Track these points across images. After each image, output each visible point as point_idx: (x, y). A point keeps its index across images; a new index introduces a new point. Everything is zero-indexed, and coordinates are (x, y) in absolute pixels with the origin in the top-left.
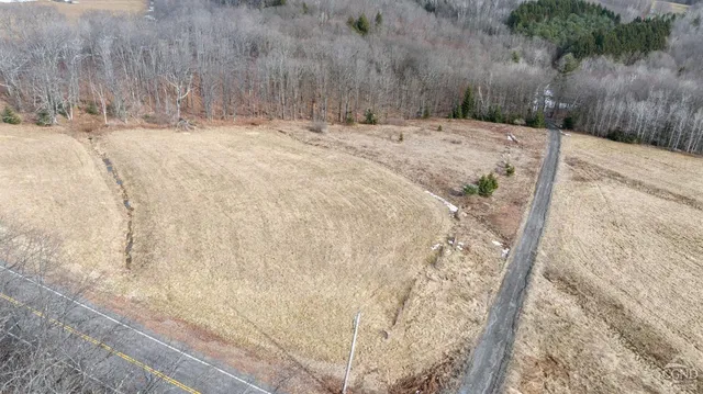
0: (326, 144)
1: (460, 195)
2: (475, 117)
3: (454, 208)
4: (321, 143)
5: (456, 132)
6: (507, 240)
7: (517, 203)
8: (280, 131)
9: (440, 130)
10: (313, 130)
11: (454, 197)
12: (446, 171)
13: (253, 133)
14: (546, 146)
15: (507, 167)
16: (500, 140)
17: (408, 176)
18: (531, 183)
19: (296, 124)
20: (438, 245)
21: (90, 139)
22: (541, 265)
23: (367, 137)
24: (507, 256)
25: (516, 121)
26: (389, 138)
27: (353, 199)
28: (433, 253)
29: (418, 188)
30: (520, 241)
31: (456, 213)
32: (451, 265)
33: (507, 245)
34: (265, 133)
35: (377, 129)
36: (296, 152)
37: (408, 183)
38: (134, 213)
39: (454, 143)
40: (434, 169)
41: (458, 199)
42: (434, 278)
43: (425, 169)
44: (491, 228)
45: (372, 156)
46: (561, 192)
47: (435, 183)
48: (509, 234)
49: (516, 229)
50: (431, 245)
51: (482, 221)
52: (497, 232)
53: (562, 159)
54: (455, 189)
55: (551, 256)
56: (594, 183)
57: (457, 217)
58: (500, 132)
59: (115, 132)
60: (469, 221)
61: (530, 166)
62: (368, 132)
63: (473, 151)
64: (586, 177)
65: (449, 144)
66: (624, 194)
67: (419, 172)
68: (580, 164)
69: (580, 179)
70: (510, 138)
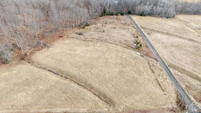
0: (90, 40)
1: (136, 49)
3: (139, 54)
5: (110, 23)
6: (156, 59)
7: (147, 47)
8: (72, 38)
9: (106, 23)
10: (80, 34)
11: (136, 50)
12: (125, 41)
13: (67, 42)
14: (132, 23)
15: (134, 35)
16: (122, 23)
17: (121, 46)
18: (143, 39)
19: (72, 33)
20: (148, 67)
21: (29, 63)
22: (166, 64)
23: (94, 32)
24: (160, 64)
25: (118, 14)
26: (100, 31)
27: (121, 59)
28: (150, 70)
29: (126, 49)
30: (158, 59)
31: (141, 55)
32: (156, 71)
33: (157, 61)
34: (70, 40)
35: (92, 28)
36: (88, 46)
37: (123, 48)
38: (86, 87)
39: (115, 28)
40: (123, 41)
41: (137, 50)
42: (157, 76)
43: (121, 42)
44: (150, 57)
45: (106, 41)
46: (150, 40)
47: (128, 47)
48: (155, 58)
49: (154, 55)
50: (147, 67)
51: (147, 55)
52: (152, 58)
53: (140, 27)
54: (134, 47)
55: (166, 61)
56: (152, 34)
57: (142, 56)
58: (118, 20)
59: (33, 57)
60: (145, 57)
61: (137, 32)
62: (92, 30)
63: (122, 30)
64: (149, 32)
65: (114, 29)
66: (159, 36)
67: (121, 43)
68: (144, 28)
69: (149, 34)
70: (123, 22)
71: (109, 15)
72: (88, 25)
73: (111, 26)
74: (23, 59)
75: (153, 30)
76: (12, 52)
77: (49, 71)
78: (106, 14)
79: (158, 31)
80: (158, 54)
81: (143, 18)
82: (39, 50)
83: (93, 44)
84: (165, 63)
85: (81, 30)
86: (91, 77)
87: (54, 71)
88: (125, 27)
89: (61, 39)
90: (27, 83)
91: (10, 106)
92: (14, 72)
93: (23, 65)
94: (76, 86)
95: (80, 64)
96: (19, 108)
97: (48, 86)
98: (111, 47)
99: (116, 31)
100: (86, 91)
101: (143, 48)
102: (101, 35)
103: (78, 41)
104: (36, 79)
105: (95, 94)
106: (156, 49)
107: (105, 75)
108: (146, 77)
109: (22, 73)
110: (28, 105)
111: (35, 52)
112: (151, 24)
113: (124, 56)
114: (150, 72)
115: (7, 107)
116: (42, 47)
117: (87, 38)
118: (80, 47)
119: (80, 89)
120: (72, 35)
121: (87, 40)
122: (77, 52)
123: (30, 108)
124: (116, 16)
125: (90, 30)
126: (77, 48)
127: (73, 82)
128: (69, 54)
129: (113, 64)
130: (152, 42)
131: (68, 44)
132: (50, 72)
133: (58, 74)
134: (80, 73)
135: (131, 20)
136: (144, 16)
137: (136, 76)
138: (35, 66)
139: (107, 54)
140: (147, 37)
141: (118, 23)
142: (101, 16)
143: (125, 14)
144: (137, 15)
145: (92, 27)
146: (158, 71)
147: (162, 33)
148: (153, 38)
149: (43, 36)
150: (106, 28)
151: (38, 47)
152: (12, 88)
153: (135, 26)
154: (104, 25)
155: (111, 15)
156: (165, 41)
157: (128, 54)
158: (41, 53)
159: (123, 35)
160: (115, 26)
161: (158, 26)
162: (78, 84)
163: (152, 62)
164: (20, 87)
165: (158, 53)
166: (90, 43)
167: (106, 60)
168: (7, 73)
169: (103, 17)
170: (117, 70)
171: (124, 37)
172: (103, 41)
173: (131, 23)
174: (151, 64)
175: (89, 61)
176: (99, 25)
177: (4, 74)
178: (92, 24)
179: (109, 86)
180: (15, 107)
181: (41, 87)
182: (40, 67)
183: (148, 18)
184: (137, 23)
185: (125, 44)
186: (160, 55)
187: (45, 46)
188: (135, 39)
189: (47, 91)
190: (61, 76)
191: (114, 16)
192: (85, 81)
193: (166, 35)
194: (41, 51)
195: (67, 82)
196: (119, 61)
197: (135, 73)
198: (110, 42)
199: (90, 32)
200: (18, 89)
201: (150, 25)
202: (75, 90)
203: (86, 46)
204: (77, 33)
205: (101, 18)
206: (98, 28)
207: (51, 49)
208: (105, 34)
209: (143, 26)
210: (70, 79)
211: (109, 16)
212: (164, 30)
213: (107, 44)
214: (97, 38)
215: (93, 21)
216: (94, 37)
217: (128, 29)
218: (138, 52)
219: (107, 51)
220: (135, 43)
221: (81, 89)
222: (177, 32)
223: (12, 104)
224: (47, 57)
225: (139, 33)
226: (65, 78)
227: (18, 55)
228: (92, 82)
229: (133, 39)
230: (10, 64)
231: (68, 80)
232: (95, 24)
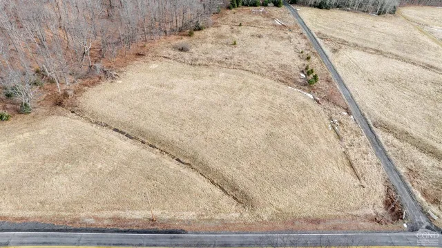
0: (204, 63)
1: (305, 85)
2: (243, 5)
3: (311, 96)
4: (200, 62)
5: (249, 24)
6: (347, 110)
7: (329, 81)
8: (164, 57)
9: (240, 25)
10: (182, 50)
11: (303, 87)
12: (282, 66)
13: (154, 66)
14: (299, 25)
15: (302, 52)
16: (275, 26)
17: (271, 78)
18: (321, 62)
19: (164, 45)
20: (329, 126)
21: (73, 112)
22: (369, 121)
23: (214, 46)
24: (355, 120)
25: (269, 4)
26: (227, 44)
27: (270, 109)
28: (333, 132)
29: (283, 86)
30: (351, 109)
31: (315, 99)
32: (345, 136)
33: (349, 113)
34: (160, 63)
35: (209, 35)
36: (200, 77)
37: (276, 83)
38: (195, 167)
39: (259, 37)
40: (276, 67)
41: (306, 88)
42: (347, 147)
43: (273, 69)
44: (335, 104)
45: (238, 66)
46: (336, 64)
47: (287, 80)
48: (344, 106)
49: (344, 101)
50: (327, 127)
51: (328, 100)
52: (339, 106)
53: (316, 36)
54: (299, 80)
55: (368, 113)
56: (341, 51)
57: (318, 102)
58: (268, 17)
59: (81, 99)
60: (324, 103)
61: (308, 48)
62: (207, 40)
63: (274, 42)
64: (336, 48)
65: (258, 39)
66: (357, 56)
67: (272, 72)
68: (324, 38)
69: (335, 51)
70: (278, 22)
71: (246, 5)
72: (200, 29)
73: (252, 30)
74: (59, 104)
75: (344, 42)
76: (36, 89)
77: (116, 130)
78: (240, 4)
79: (356, 46)
80: (351, 99)
81: (323, 12)
82: (93, 84)
83: (211, 73)
84: (367, 118)
85: (186, 39)
86: (206, 146)
87: (127, 132)
88: (282, 33)
89: (141, 59)
90: (71, 156)
91: (38, 204)
92: (43, 132)
93: (61, 118)
94: (173, 165)
95: (183, 117)
96: (57, 207)
97: (115, 164)
98: (250, 81)
99: (262, 42)
100: (194, 175)
101: (321, 83)
102: (228, 51)
103: (178, 66)
104: (89, 147)
105: (213, 182)
106: (349, 87)
107: (236, 140)
108: (324, 147)
109: (59, 134)
110: (75, 202)
111: (86, 88)
112: (340, 29)
113: (278, 102)
114: (332, 137)
115: (32, 204)
116: (100, 78)
117: (196, 60)
118: (182, 80)
119: (182, 171)
120: (164, 52)
121: (197, 63)
122: (176, 91)
123: (77, 207)
124: (262, 9)
125: (204, 40)
126: (175, 80)
127: (166, 155)
128: (158, 94)
129: (252, 119)
130: (341, 71)
131: (155, 71)
132: (117, 133)
133: (136, 139)
134: (183, 137)
135: (297, 17)
136: (327, 8)
137: (301, 145)
138: (87, 119)
139: (240, 97)
140: (330, 58)
141: (267, 24)
142: (229, 8)
143: (285, 4)
144: (310, 6)
145: (209, 32)
146: (349, 136)
147: (365, 49)
148: (344, 61)
149: (100, 54)
150: (240, 36)
151: (91, 78)
152: (40, 166)
153: (304, 32)
154: (235, 28)
155: (251, 5)
156: (369, 68)
157: (287, 97)
158: (99, 91)
159: (278, 54)
160: (261, 33)
161: (355, 32)
162: (178, 160)
163: (337, 116)
164: (55, 164)
165: (353, 95)
166: (204, 71)
167: (238, 109)
168: (28, 134)
169: (233, 10)
170: (261, 132)
171: (278, 57)
172: (232, 67)
173: (296, 25)
174: (336, 120)
175: (201, 111)
176: (225, 29)
177: (21, 136)
178: (208, 27)
179: (245, 166)
180: (47, 206)
181: (100, 166)
182: (96, 123)
183: (335, 13)
184: (309, 24)
185: (280, 74)
186: (357, 99)
187: (107, 75)
188: (303, 62)
189: (114, 174)
190: (142, 142)
191: (259, 7)
192: (191, 153)
193: (372, 53)
194: (98, 87)
195: (154, 154)
196: (265, 111)
197: (299, 139)
198: (247, 68)
199: (205, 44)
200: (53, 169)
201: (338, 31)
202: (171, 174)
203: (195, 76)
204: (175, 48)
205: (228, 12)
206: (221, 37)
207: (120, 82)
208: (236, 50)
209: (324, 32)
210: (162, 149)
211: (247, 8)
212: (370, 42)
213: (242, 72)
214: (219, 58)
215: (211, 19)
216: (214, 57)
217: (289, 38)
218: (310, 93)
219: (240, 90)
220: (303, 72)
221: (185, 171)
222: (398, 49)
223: (42, 199)
224: (110, 100)
225: (314, 50)
226: (151, 146)
227: (50, 94)
228: (207, 156)
229: (300, 63)
230: (32, 114)
231: (157, 150)
232: (215, 25)
